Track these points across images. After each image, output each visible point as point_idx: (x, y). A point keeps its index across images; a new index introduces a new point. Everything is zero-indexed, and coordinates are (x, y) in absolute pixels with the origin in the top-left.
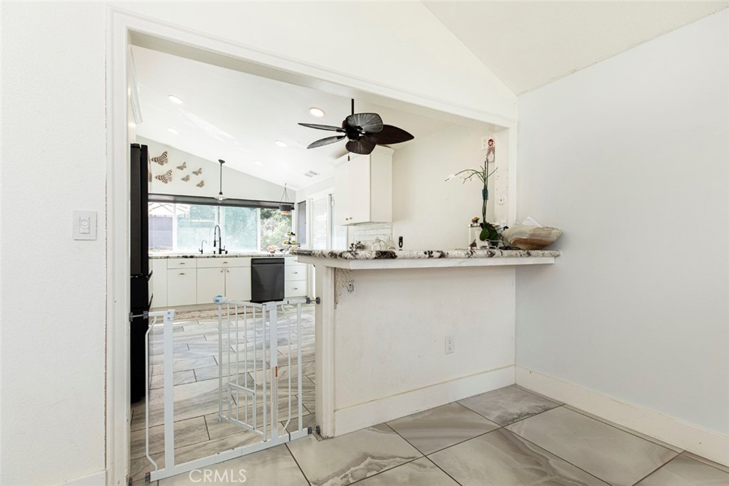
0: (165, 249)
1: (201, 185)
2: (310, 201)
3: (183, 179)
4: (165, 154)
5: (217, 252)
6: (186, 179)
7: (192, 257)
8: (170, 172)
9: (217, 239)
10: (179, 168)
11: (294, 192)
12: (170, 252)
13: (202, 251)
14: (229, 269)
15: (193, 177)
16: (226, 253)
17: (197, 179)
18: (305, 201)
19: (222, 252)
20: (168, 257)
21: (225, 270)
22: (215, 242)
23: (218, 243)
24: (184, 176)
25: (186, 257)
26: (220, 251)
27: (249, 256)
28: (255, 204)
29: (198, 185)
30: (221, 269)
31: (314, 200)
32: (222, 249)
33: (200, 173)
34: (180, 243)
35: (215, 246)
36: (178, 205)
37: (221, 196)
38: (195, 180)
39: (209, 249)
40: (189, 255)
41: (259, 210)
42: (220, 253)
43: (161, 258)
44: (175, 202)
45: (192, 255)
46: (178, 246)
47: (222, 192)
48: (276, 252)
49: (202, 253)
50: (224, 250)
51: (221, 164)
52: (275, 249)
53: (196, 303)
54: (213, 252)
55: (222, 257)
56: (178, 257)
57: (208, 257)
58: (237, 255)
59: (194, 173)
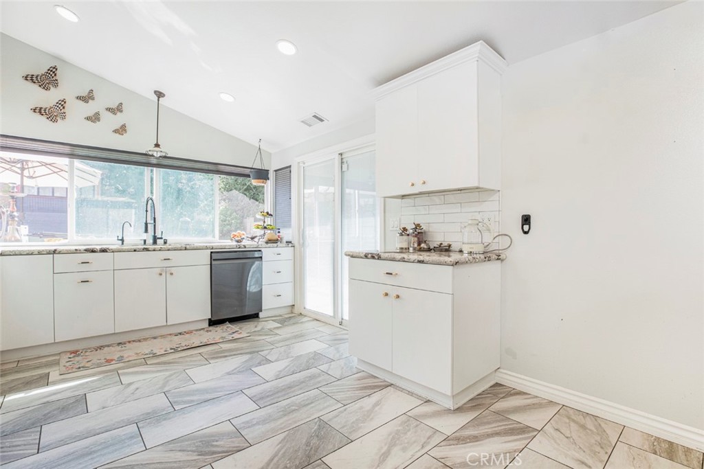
0: (53, 236)
1: (122, 130)
2: (299, 167)
3: (88, 119)
5: (150, 241)
6: (95, 118)
7: (104, 251)
8: (62, 103)
9: (150, 221)
10: (79, 98)
11: (270, 154)
12: (63, 241)
13: (122, 240)
14: (173, 270)
15: (106, 117)
16: (165, 243)
17: (118, 120)
18: (290, 166)
19: (158, 241)
20: (55, 252)
21: (166, 272)
22: (146, 224)
23: (150, 227)
24: (90, 113)
25: (93, 251)
26: (155, 240)
27: (207, 248)
28: (211, 167)
29: (116, 131)
30: (158, 271)
31: (306, 164)
32: (158, 235)
33: (121, 110)
34: (80, 227)
35: (146, 231)
36: (77, 163)
37: (157, 149)
39: (135, 236)
40: (98, 248)
41: (216, 177)
42: (155, 242)
43: (40, 254)
44: (72, 155)
45: (104, 247)
46: (77, 232)
47: (159, 143)
48: (244, 241)
49: (123, 244)
50: (161, 238)
51: (159, 97)
52: (243, 237)
53: (113, 332)
54: (143, 242)
55: (160, 250)
56: (77, 251)
57: (135, 251)
58: (187, 247)
59: (109, 109)
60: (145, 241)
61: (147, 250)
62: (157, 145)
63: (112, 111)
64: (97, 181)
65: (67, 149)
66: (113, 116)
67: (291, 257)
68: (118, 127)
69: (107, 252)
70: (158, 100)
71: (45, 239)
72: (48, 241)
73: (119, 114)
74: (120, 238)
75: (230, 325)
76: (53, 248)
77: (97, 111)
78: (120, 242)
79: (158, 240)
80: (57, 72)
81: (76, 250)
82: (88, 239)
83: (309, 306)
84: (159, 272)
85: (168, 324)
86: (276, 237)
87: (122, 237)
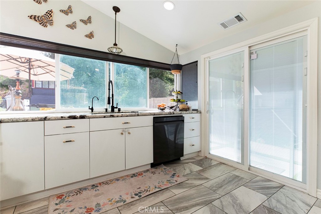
0: (46, 106)
1: (90, 36)
2: (202, 61)
3: (68, 26)
5: (110, 110)
6: (72, 26)
7: (82, 117)
8: (50, 13)
10: (62, 11)
12: (52, 110)
14: (130, 131)
15: (80, 25)
18: (197, 61)
20: (45, 119)
21: (125, 132)
22: (109, 98)
25: (74, 118)
26: (113, 108)
27: (151, 114)
28: (145, 63)
29: (87, 36)
32: (115, 106)
33: (90, 22)
34: (64, 100)
35: (109, 103)
38: (83, 29)
40: (78, 115)
41: (148, 69)
42: (113, 110)
45: (82, 114)
46: (62, 104)
47: (117, 43)
48: (166, 109)
50: (117, 108)
51: (116, 12)
52: (165, 106)
53: (89, 178)
54: (105, 110)
57: (104, 117)
58: (139, 114)
59: (82, 21)
60: (106, 110)
61: (112, 116)
62: (115, 45)
63: (85, 22)
64: (71, 76)
66: (85, 25)
67: (199, 120)
69: (85, 118)
70: (116, 14)
71: (41, 109)
72: (42, 110)
73: (88, 24)
74: (91, 108)
75: (165, 167)
76: (45, 116)
78: (90, 110)
81: (62, 117)
82: (68, 108)
83: (212, 152)
84: (121, 132)
85: (126, 169)
86: (186, 107)
87: (92, 107)
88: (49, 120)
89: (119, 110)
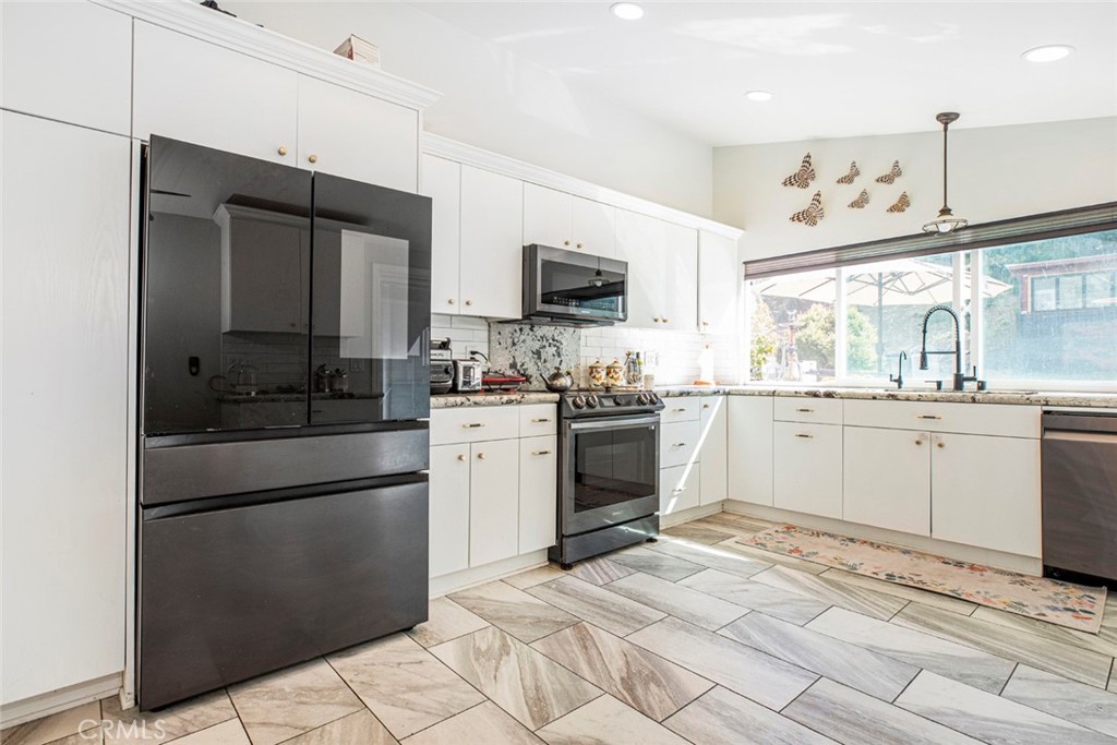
1: (902, 205)
3: (852, 205)
4: (807, 161)
5: (950, 384)
6: (861, 201)
7: (829, 395)
8: (818, 198)
10: (840, 181)
13: (899, 381)
14: (944, 438)
15: (878, 191)
16: (979, 387)
17: (890, 194)
20: (774, 394)
21: (931, 441)
22: (924, 354)
24: (855, 196)
25: (815, 395)
26: (959, 382)
29: (894, 209)
30: (915, 437)
32: (968, 376)
33: (898, 175)
35: (924, 366)
36: (847, 270)
38: (885, 196)
40: (823, 391)
42: (959, 385)
43: (760, 394)
44: (838, 263)
45: (831, 390)
47: (949, 206)
49: (900, 387)
51: (946, 124)
54: (935, 386)
55: (918, 400)
56: (796, 394)
57: (874, 398)
58: (977, 398)
59: (881, 179)
60: (939, 384)
61: (894, 398)
62: (945, 211)
63: (887, 179)
65: (831, 257)
68: (895, 201)
69: (832, 397)
70: (946, 130)
74: (896, 377)
76: (772, 389)
77: (862, 190)
78: (896, 385)
79: (965, 384)
80: (812, 161)
81: (796, 392)
84: (918, 438)
85: (934, 536)
87: (900, 377)
88: (779, 395)
89: (982, 386)
